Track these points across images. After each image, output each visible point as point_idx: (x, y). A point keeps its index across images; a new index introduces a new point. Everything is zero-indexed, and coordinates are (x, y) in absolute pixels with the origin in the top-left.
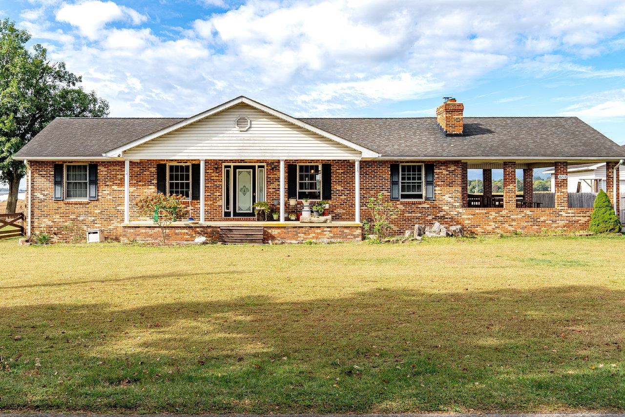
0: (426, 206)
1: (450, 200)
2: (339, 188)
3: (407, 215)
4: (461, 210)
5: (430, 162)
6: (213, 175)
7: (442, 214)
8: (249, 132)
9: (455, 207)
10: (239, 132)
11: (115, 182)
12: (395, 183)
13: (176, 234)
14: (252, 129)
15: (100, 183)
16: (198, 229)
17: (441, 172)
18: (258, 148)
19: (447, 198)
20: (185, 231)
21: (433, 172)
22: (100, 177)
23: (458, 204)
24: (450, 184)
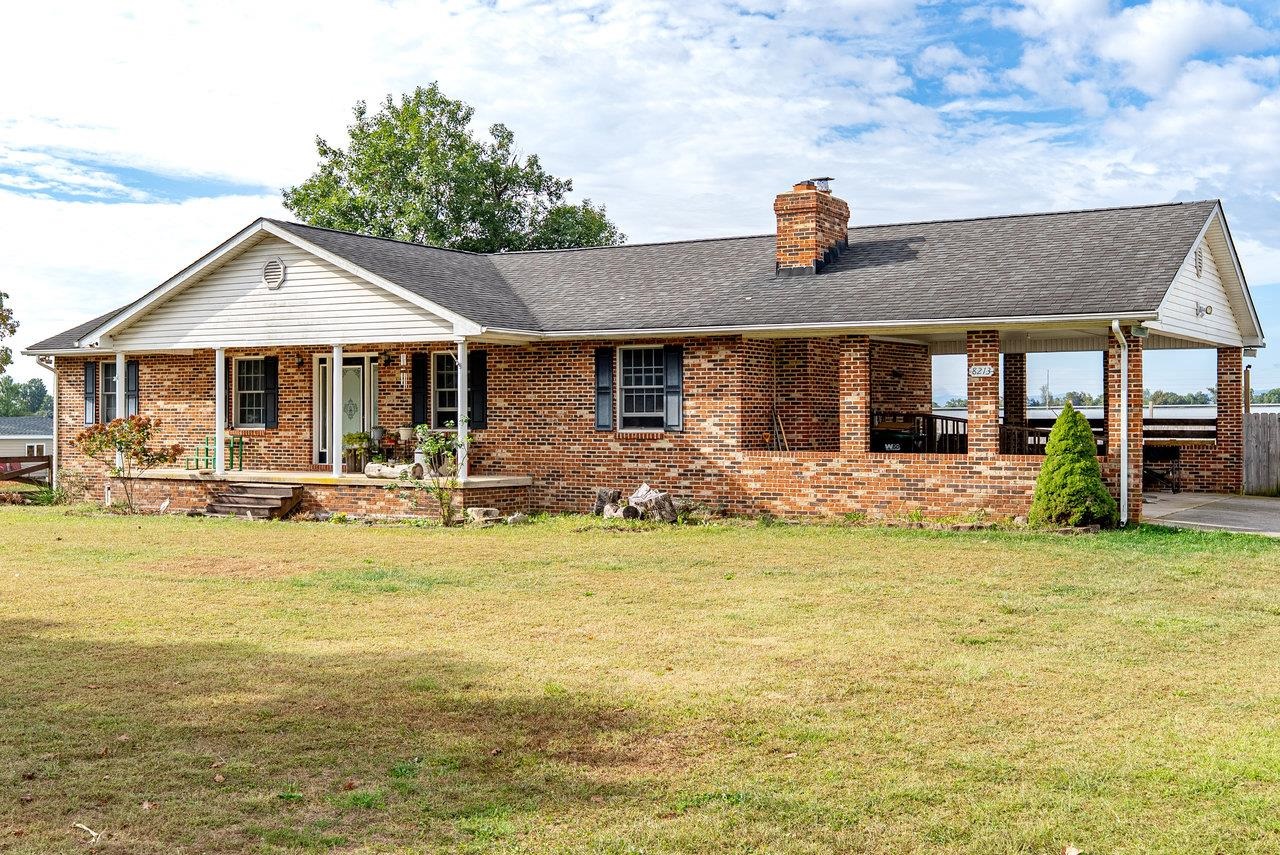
0: (666, 444)
1: (715, 430)
2: (501, 403)
3: (627, 465)
4: (739, 456)
5: (675, 340)
6: (296, 378)
7: (698, 464)
8: (283, 290)
9: (727, 448)
10: (267, 291)
11: (162, 393)
12: (603, 392)
13: (180, 494)
14: (288, 283)
15: (143, 395)
16: (209, 486)
17: (698, 364)
18: (296, 322)
19: (709, 425)
20: (191, 488)
21: (681, 365)
22: (143, 386)
23: (733, 442)
24: (717, 393)
